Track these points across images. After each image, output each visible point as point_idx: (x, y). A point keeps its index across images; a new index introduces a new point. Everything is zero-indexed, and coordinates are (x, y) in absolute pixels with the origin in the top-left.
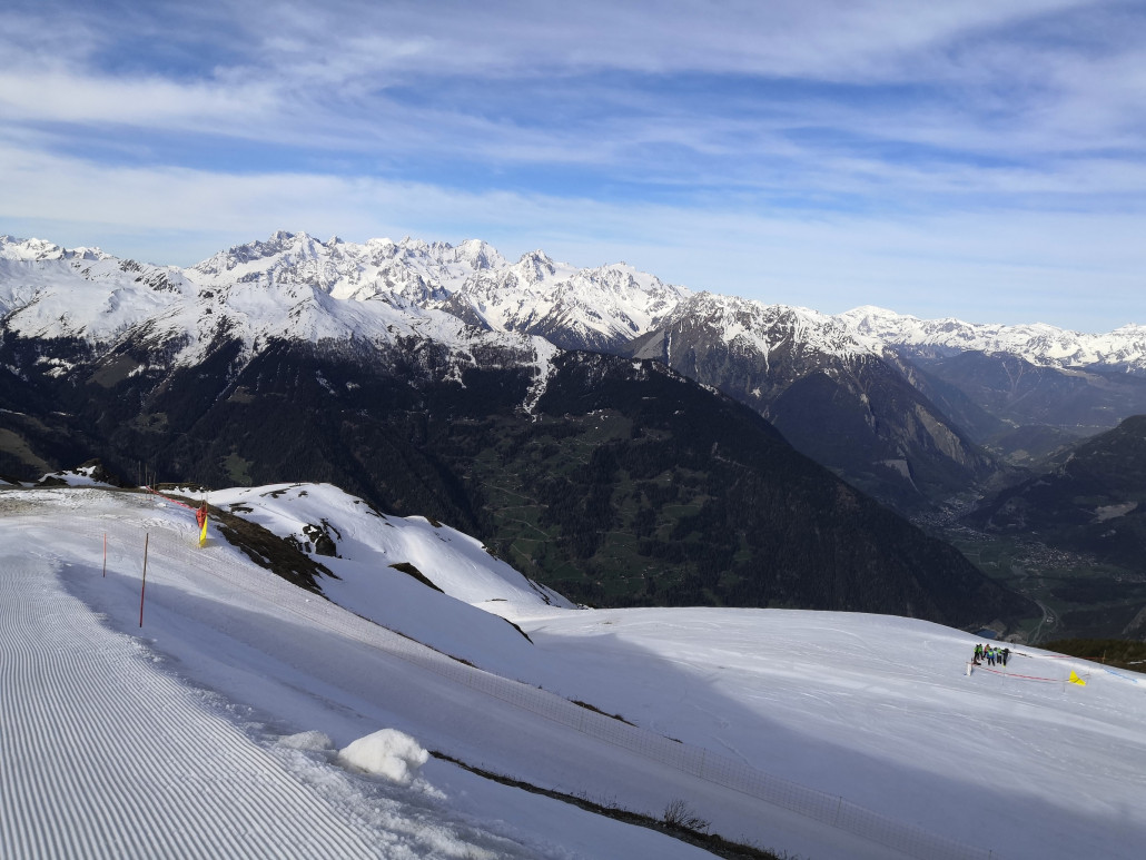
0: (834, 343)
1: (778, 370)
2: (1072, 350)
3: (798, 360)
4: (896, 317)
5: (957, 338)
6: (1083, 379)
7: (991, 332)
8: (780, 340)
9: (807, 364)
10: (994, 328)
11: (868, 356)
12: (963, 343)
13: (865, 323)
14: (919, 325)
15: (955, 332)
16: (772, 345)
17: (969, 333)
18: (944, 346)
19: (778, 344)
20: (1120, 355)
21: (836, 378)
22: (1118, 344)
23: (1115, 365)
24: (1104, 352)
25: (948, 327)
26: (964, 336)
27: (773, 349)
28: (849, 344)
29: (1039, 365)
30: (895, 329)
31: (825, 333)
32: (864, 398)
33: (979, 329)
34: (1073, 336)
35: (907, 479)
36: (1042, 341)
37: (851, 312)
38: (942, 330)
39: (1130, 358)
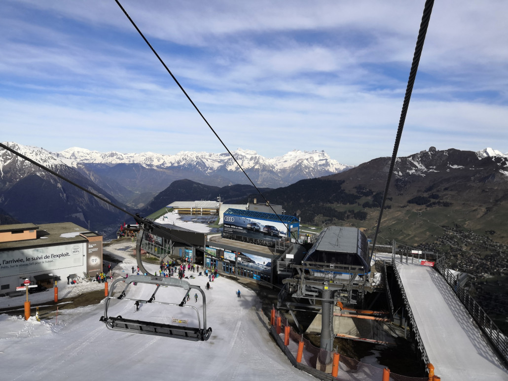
0: (42, 160)
1: (9, 175)
2: (161, 162)
3: (21, 169)
4: (88, 152)
5: (116, 159)
6: (164, 172)
7: (131, 157)
8: (9, 159)
9: (27, 171)
10: (132, 155)
11: (61, 165)
12: (119, 162)
13: (73, 155)
14: (99, 155)
15: (115, 157)
16: (5, 162)
17: (121, 157)
18: (110, 163)
19: (9, 161)
20: (178, 163)
21: (44, 177)
22: (178, 158)
23: (177, 166)
24: (173, 162)
25: (112, 155)
26: (119, 158)
27: (6, 164)
28: (51, 160)
29: (147, 168)
30: (88, 157)
31: (37, 154)
32: (59, 185)
33: (126, 155)
34: (161, 156)
35: (84, 221)
36: (151, 159)
37: (66, 150)
38: (109, 156)
39: (181, 164)
